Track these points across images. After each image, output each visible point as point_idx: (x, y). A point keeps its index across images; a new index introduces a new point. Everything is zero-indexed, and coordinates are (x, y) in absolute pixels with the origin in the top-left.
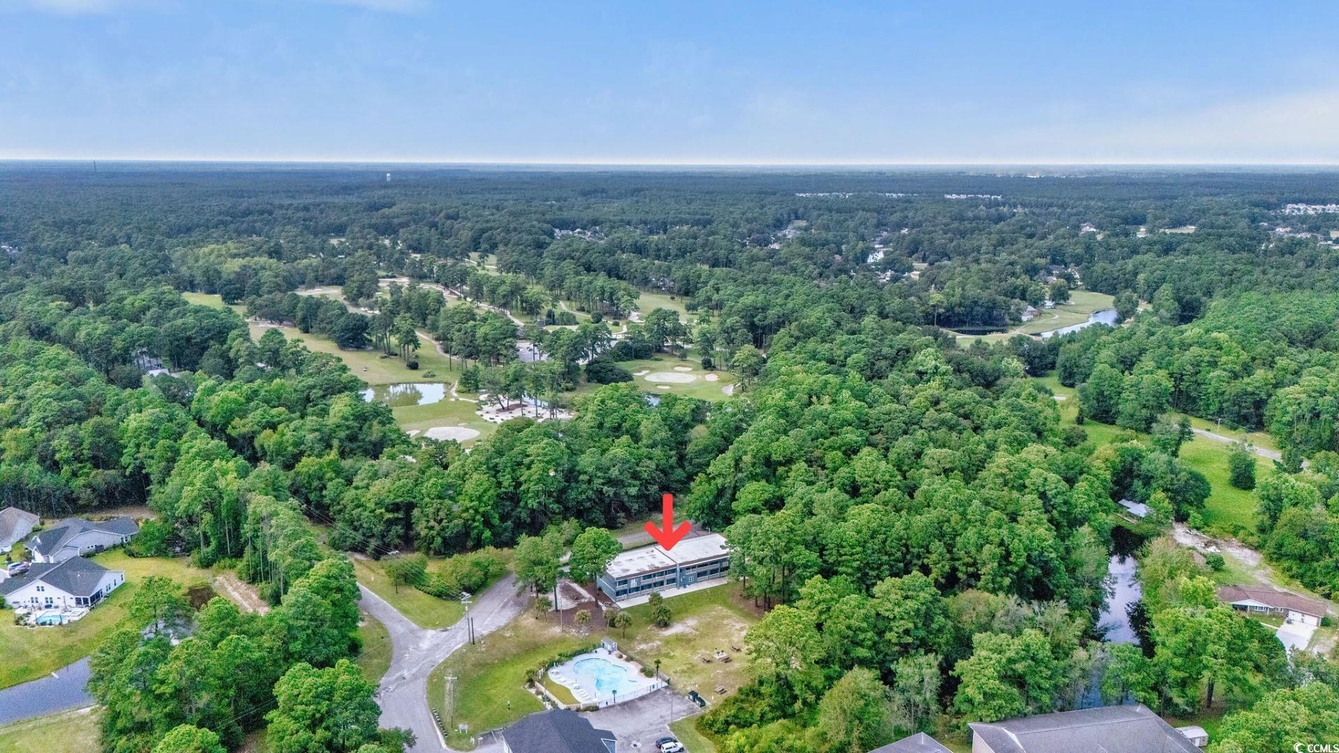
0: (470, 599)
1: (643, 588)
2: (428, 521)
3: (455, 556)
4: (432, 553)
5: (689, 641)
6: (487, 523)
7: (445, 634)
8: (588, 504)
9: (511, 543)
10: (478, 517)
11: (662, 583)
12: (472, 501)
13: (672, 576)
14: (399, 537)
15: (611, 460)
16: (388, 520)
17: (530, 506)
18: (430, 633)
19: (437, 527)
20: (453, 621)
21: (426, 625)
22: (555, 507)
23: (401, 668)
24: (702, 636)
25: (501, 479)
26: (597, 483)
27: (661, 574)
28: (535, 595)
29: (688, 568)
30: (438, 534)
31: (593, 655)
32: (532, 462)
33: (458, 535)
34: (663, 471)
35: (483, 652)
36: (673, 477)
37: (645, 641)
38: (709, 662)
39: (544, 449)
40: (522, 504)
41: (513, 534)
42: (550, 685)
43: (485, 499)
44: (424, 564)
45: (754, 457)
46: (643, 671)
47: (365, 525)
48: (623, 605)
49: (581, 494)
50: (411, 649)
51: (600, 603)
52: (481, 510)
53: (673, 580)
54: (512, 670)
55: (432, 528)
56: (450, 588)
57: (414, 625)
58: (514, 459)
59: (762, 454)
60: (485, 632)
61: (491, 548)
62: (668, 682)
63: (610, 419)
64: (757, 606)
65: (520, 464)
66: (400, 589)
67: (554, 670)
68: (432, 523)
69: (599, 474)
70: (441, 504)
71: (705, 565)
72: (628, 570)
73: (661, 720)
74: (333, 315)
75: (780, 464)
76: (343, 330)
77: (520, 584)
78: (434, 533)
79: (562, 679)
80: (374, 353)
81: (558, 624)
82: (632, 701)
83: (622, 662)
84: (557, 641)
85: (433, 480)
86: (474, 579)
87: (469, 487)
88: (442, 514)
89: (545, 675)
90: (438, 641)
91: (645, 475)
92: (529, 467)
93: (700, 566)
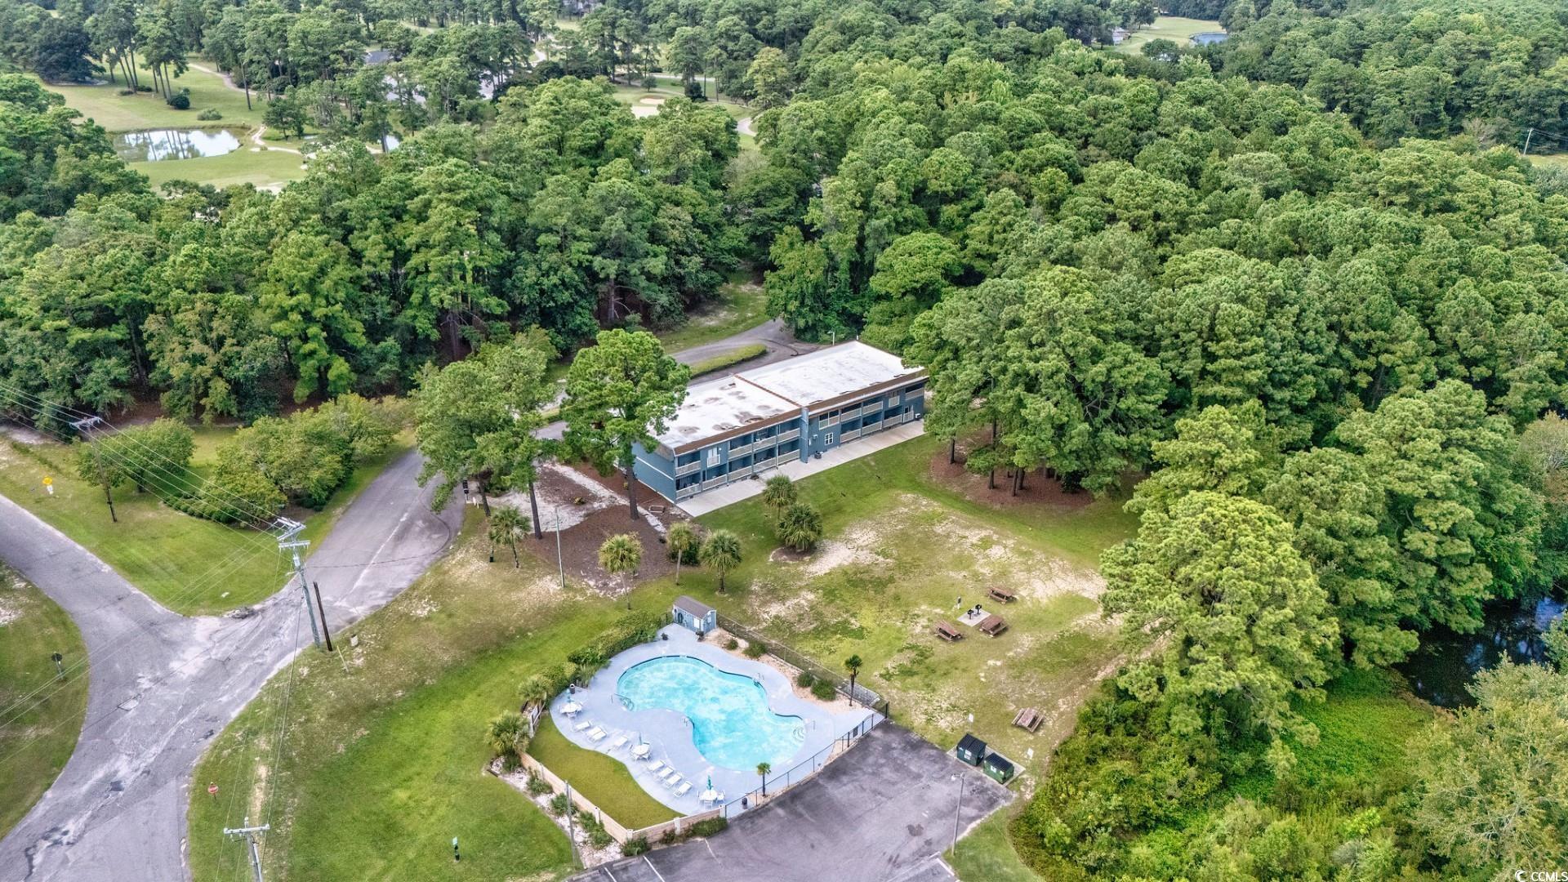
0: (300, 536)
1: (732, 466)
2: (187, 345)
3: (260, 422)
4: (207, 417)
5: (880, 584)
6: (337, 343)
7: (246, 626)
8: (565, 296)
9: (402, 385)
10: (313, 330)
11: (770, 453)
12: (292, 294)
13: (789, 435)
14: (116, 384)
15: (603, 199)
16: (82, 344)
17: (434, 301)
18: (205, 625)
19: (213, 359)
20: (268, 585)
21: (191, 604)
22: (493, 303)
23: (108, 753)
24: (904, 568)
25: (358, 244)
26: (579, 250)
27: (769, 433)
28: (476, 500)
29: (823, 416)
30: (218, 373)
31: (660, 649)
32: (427, 205)
33: (265, 374)
34: (705, 228)
35: (358, 671)
36: (725, 242)
37: (775, 593)
38: (955, 638)
39: (452, 175)
40: (415, 298)
41: (404, 367)
42: (561, 755)
43: (326, 285)
44: (186, 447)
45: (899, 185)
46: (804, 681)
47: (19, 360)
48: (694, 507)
49: (546, 274)
50: (145, 683)
51: (640, 509)
52: (318, 313)
53: (793, 445)
54: (446, 716)
55: (198, 360)
56: (253, 498)
57: (158, 608)
58: (385, 202)
59: (911, 180)
60: (360, 611)
61: (354, 399)
62: (884, 709)
63: (578, 131)
64: (993, 486)
65: (398, 214)
66: (121, 510)
67: (567, 705)
68: (197, 347)
69: (581, 231)
70: (216, 303)
71: (856, 406)
72: (693, 430)
73: (915, 843)
74: (24, 25)
75: (945, 199)
76: (45, 48)
77: (440, 478)
78: (205, 370)
79: (596, 733)
80: (110, 89)
81: (552, 568)
82: (811, 784)
83: (738, 660)
84: (556, 616)
85: (187, 249)
86: (315, 474)
87: (283, 261)
88: (219, 327)
89: (544, 723)
90: (227, 649)
91: (675, 235)
92: (421, 217)
93: (845, 409)
